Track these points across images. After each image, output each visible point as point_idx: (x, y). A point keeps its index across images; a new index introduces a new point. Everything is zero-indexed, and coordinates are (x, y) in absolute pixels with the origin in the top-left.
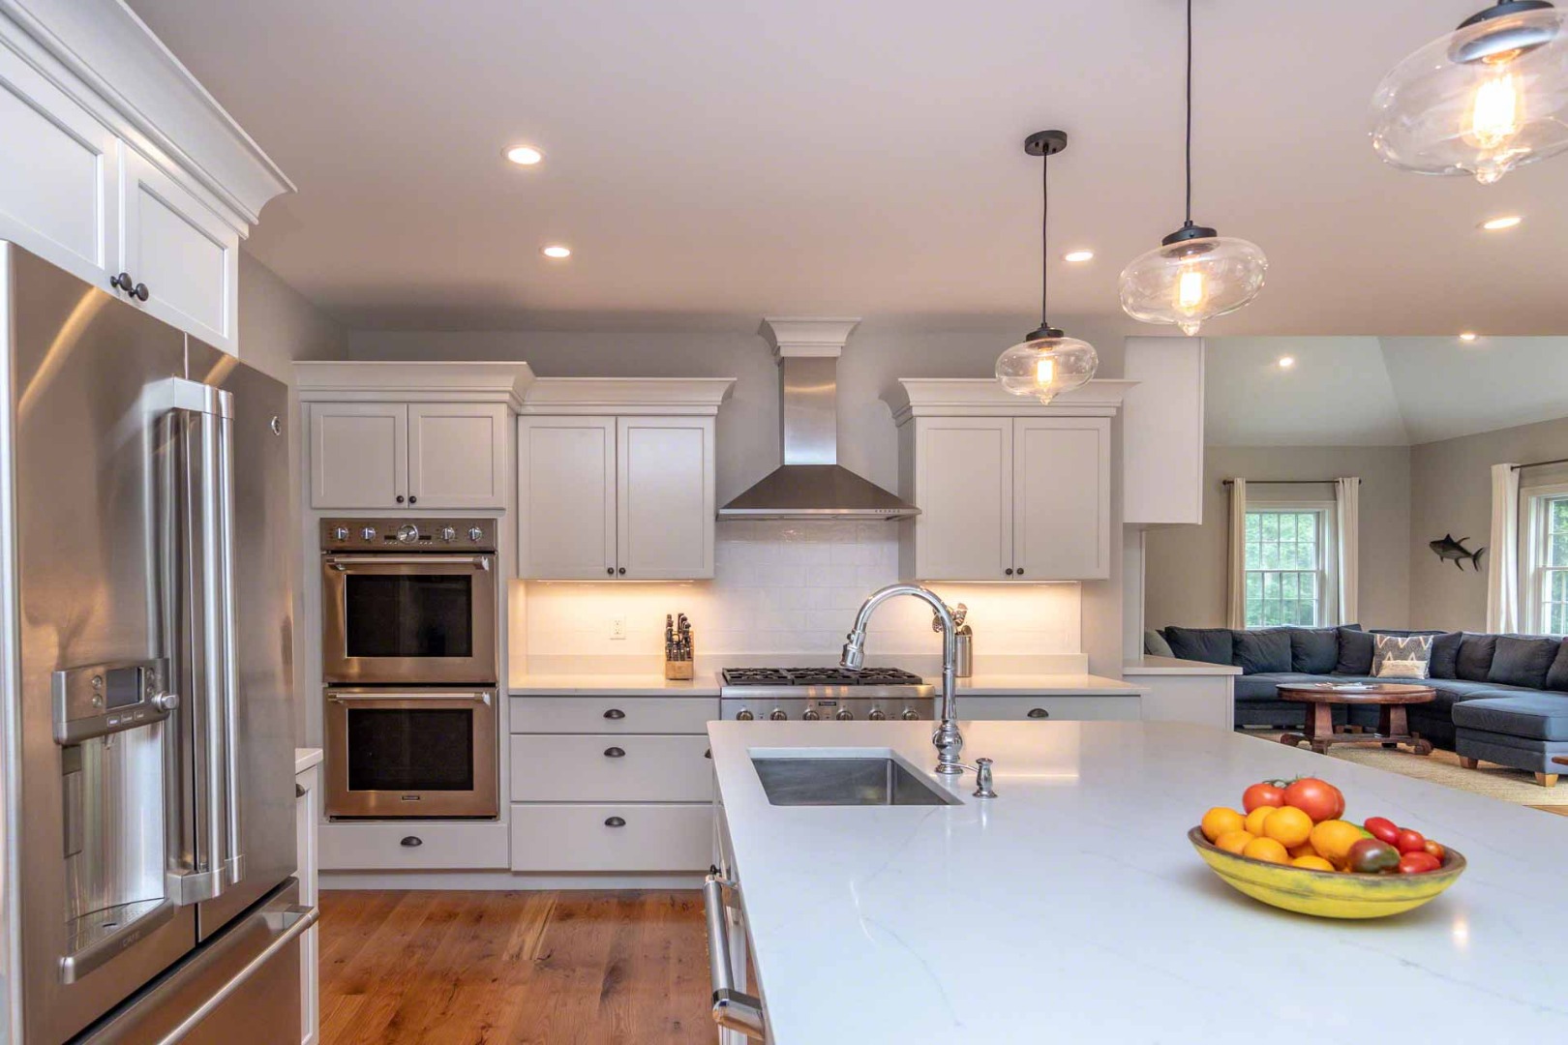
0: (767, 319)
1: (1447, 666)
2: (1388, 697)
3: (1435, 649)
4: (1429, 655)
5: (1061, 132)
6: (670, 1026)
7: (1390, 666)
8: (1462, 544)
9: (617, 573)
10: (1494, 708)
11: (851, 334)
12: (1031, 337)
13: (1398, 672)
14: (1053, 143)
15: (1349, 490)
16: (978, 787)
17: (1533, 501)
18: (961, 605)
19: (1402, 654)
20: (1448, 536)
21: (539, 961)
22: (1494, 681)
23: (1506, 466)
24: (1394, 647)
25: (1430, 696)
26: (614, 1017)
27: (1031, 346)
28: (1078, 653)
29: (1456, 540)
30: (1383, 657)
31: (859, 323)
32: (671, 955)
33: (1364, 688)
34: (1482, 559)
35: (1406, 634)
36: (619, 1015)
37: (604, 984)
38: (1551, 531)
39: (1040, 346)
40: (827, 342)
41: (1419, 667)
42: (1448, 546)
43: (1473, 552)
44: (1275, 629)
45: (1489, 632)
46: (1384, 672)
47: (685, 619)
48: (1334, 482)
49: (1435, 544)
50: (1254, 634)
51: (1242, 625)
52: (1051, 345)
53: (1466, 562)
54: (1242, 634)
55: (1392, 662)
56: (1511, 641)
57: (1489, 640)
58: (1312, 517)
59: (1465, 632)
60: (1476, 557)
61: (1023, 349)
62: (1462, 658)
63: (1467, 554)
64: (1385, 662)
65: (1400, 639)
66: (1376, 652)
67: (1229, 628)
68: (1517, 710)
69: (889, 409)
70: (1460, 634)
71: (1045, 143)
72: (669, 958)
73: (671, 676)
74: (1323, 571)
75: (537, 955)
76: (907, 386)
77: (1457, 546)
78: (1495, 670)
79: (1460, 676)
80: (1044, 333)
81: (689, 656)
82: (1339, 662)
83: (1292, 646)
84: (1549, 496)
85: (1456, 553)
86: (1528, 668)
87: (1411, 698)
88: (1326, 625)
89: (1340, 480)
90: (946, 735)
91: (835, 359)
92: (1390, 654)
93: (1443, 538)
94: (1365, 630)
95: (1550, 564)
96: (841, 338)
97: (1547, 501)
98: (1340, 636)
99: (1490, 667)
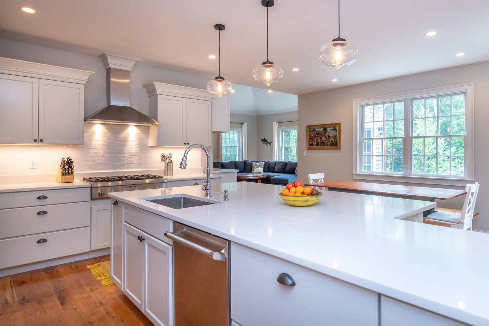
0: (105, 53)
1: (267, 169)
2: (258, 177)
3: (264, 165)
4: (263, 167)
5: (223, 25)
6: (98, 304)
7: (256, 170)
8: (267, 140)
9: (38, 141)
10: (278, 178)
11: (135, 65)
12: (216, 78)
13: (258, 171)
14: (222, 28)
15: (245, 126)
16: (224, 198)
17: (280, 131)
18: (170, 154)
19: (258, 167)
20: (264, 138)
21: (20, 302)
22: (276, 172)
23: (276, 122)
24: (256, 165)
25: (265, 176)
26: (72, 309)
27: (216, 81)
28: (201, 168)
29: (266, 139)
30: (254, 168)
31: (139, 61)
32: (82, 283)
33: (253, 175)
34: (271, 144)
35: (258, 162)
36: (73, 307)
37: (59, 301)
38: (283, 138)
39: (218, 81)
40: (127, 66)
41: (261, 170)
42: (264, 140)
43: (269, 142)
44: (231, 161)
45: (273, 161)
46: (255, 172)
47: (71, 159)
48: (241, 124)
49: (262, 140)
50: (226, 163)
51: (222, 161)
52: (221, 81)
53: (268, 145)
54: (223, 163)
55: (256, 169)
56: (279, 163)
57: (274, 163)
58: (237, 132)
59: (270, 161)
60: (270, 143)
61: (215, 82)
62: (270, 167)
63: (268, 143)
64: (255, 169)
65: (257, 163)
66: (253, 166)
67: (219, 161)
68: (283, 178)
69: (146, 90)
70: (269, 162)
71: (220, 27)
72: (82, 285)
73: (64, 182)
74: (239, 147)
75: (16, 300)
76: (155, 84)
77: (266, 141)
78: (276, 170)
79: (269, 172)
80: (220, 78)
81: (72, 173)
82: (245, 170)
83: (235, 166)
84: (283, 130)
85: (266, 142)
86: (282, 169)
87: (262, 177)
88: (240, 161)
89: (243, 123)
90: (208, 186)
91: (129, 71)
92: (256, 167)
93: (263, 139)
94: (250, 161)
95: (283, 145)
96: (132, 64)
97: (283, 131)
98: (245, 163)
99: (275, 169)
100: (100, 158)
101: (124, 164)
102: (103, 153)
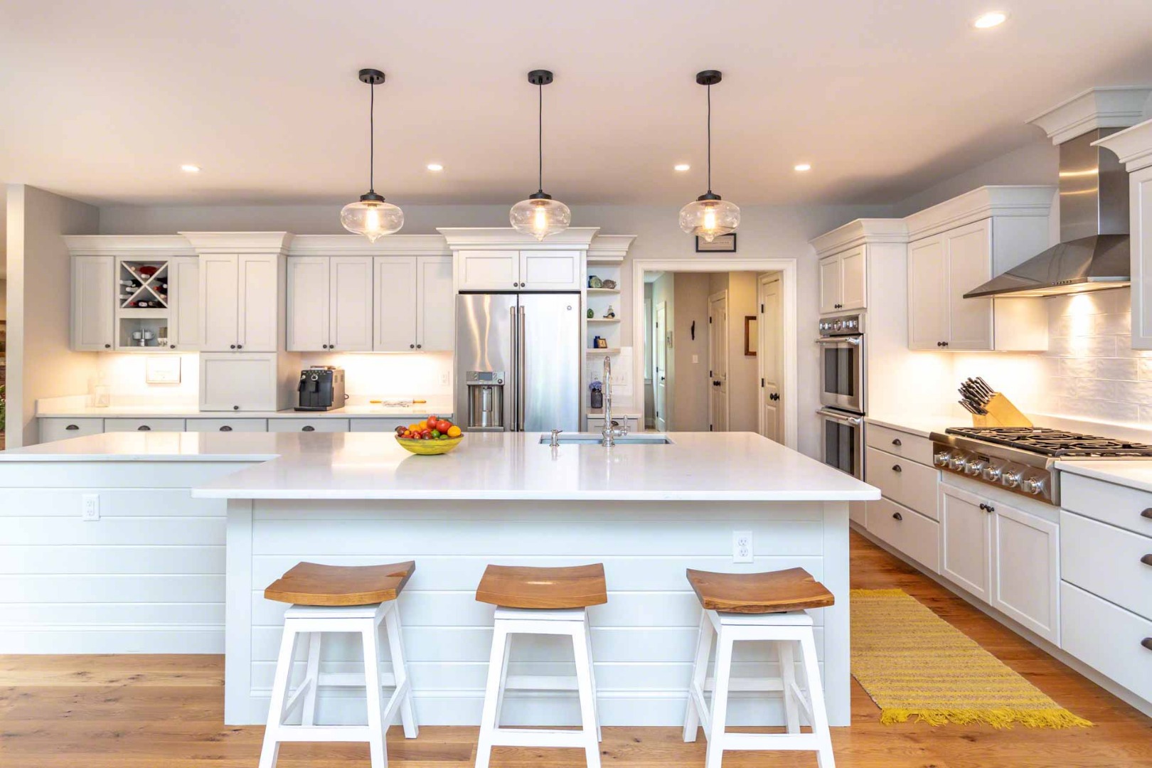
100: (1084, 385)
101: (1133, 405)
102: (1089, 371)
